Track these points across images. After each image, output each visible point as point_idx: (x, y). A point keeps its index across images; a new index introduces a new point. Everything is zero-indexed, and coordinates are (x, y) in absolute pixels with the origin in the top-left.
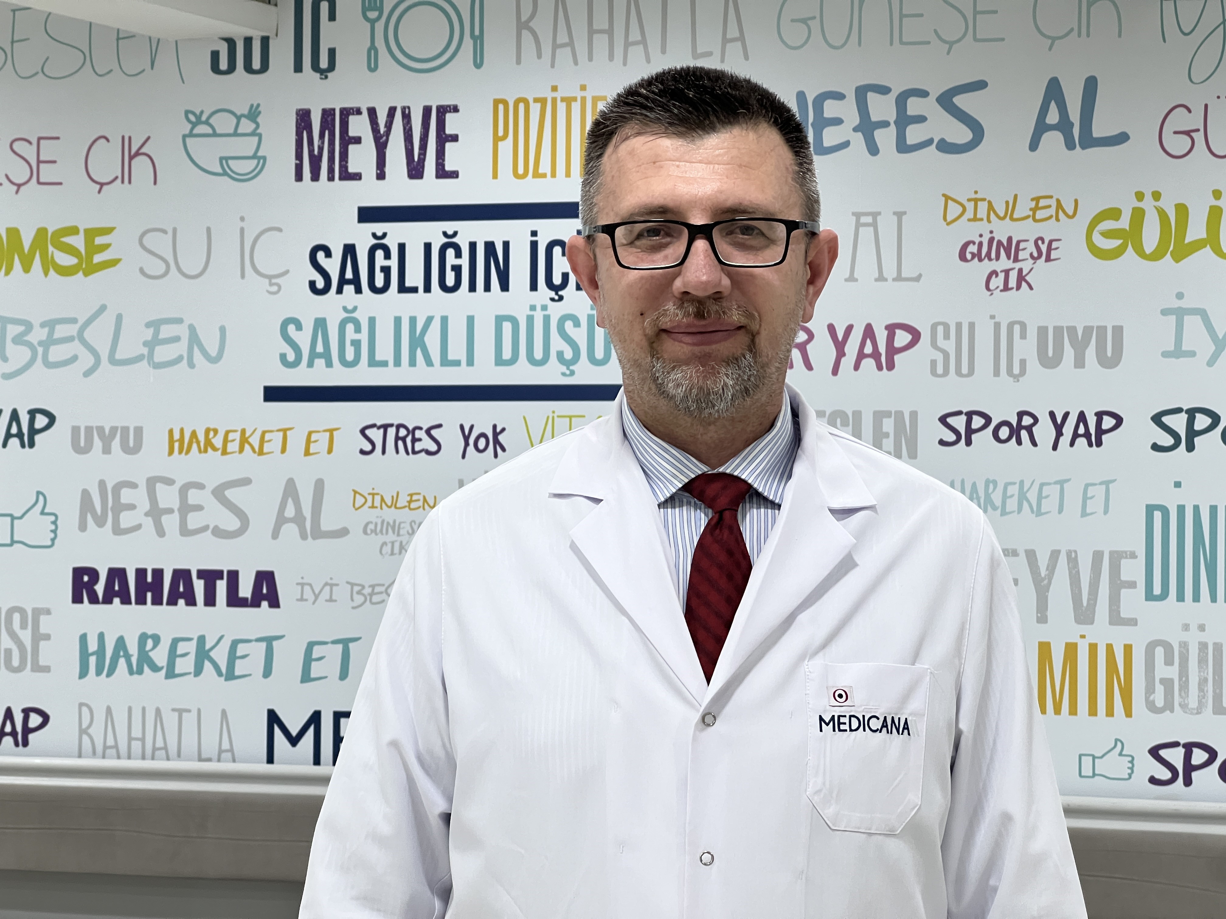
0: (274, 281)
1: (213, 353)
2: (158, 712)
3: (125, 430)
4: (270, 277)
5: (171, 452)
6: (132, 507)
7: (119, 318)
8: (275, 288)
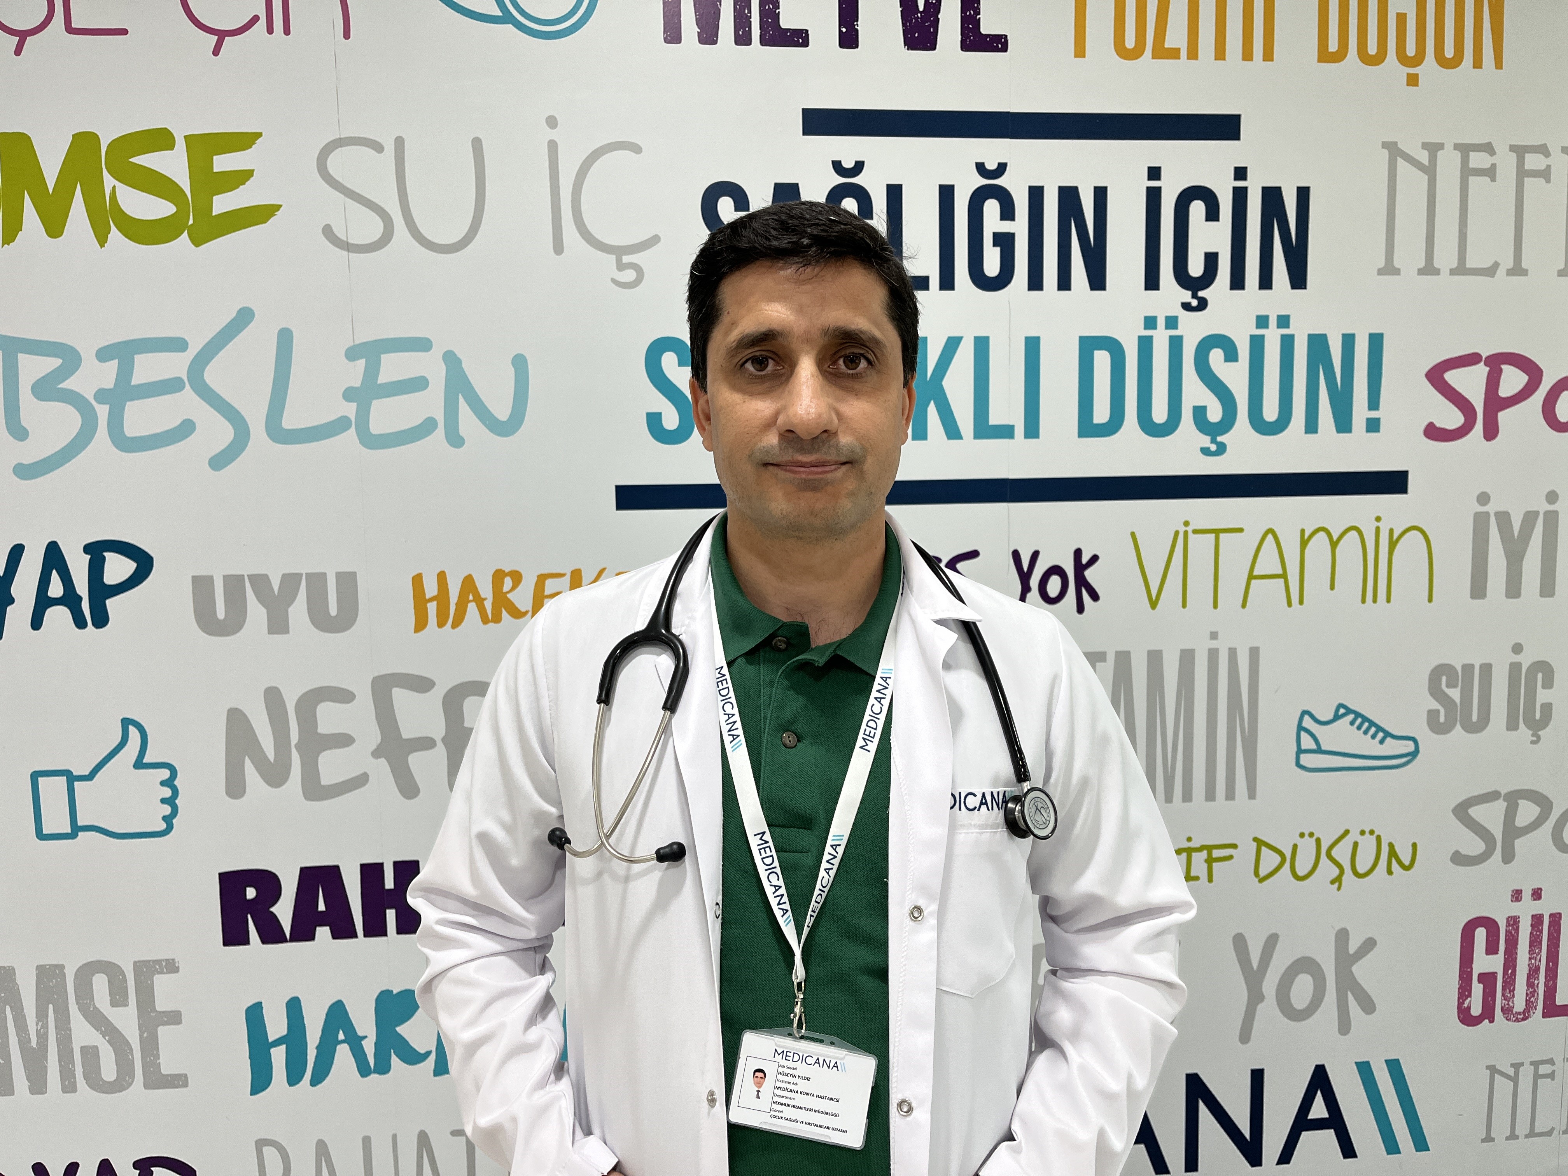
0: (626, 259)
1: (502, 411)
2: (423, 1140)
3: (317, 581)
4: (619, 251)
5: (420, 624)
6: (344, 740)
7: (285, 338)
8: (629, 275)
